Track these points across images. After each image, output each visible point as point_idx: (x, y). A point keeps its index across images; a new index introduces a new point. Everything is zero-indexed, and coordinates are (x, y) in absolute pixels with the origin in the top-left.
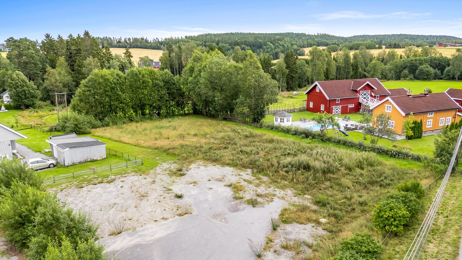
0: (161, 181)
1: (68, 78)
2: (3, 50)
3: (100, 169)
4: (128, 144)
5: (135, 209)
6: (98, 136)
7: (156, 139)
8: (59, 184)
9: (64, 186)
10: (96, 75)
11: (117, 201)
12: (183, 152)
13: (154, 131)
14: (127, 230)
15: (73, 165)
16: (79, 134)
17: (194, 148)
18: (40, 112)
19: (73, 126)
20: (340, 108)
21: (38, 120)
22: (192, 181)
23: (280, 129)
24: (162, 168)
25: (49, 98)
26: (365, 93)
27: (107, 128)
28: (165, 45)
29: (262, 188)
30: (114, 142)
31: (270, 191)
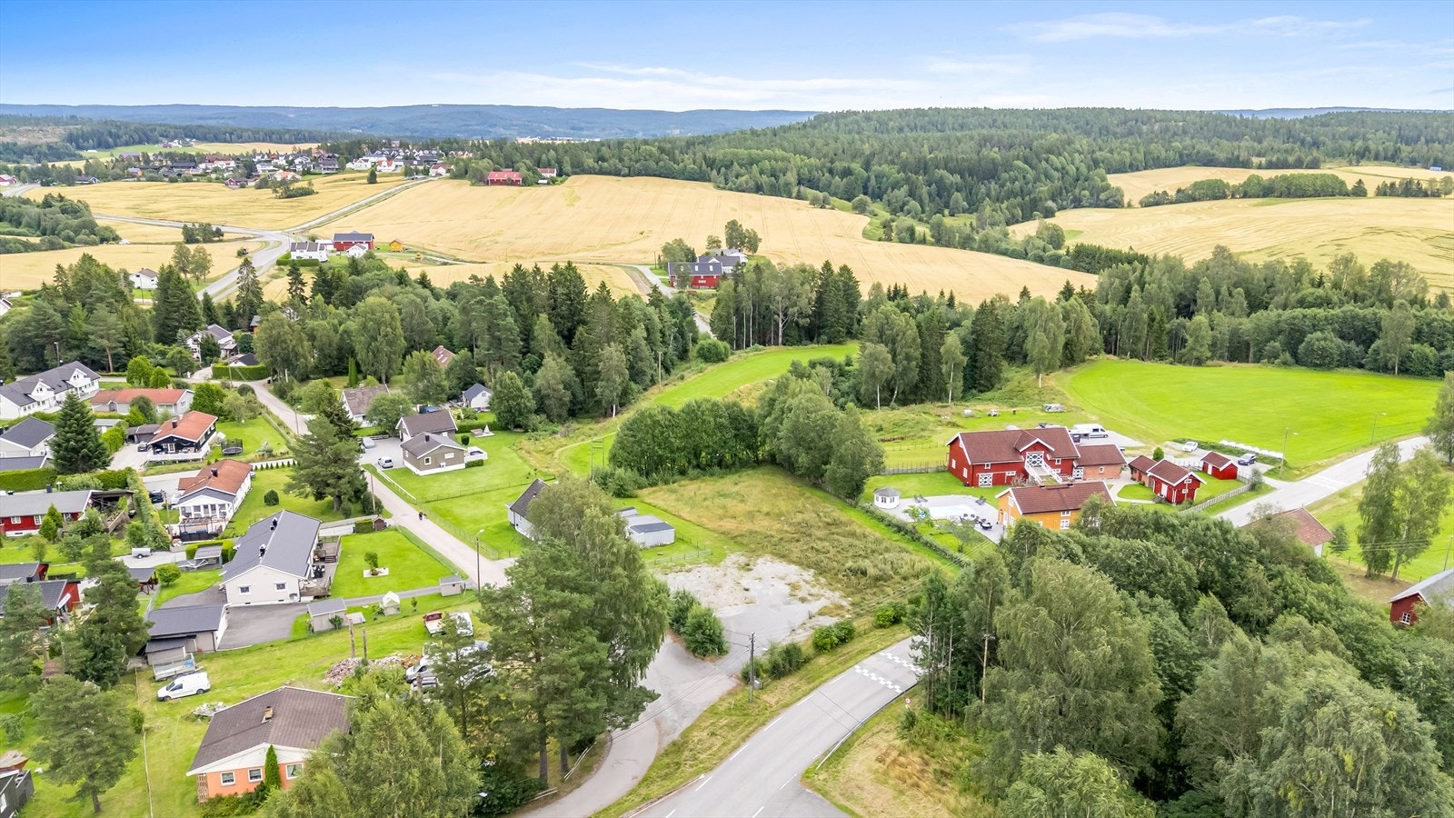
0: (730, 574)
3: (676, 555)
4: (690, 522)
6: (651, 505)
7: (721, 518)
12: (751, 541)
13: (717, 501)
17: (763, 537)
18: (542, 440)
19: (617, 486)
20: (991, 477)
21: (553, 462)
22: (758, 577)
23: (875, 515)
24: (731, 559)
25: (545, 410)
26: (1034, 455)
27: (654, 489)
28: (723, 169)
29: (816, 589)
30: (672, 517)
31: (822, 592)
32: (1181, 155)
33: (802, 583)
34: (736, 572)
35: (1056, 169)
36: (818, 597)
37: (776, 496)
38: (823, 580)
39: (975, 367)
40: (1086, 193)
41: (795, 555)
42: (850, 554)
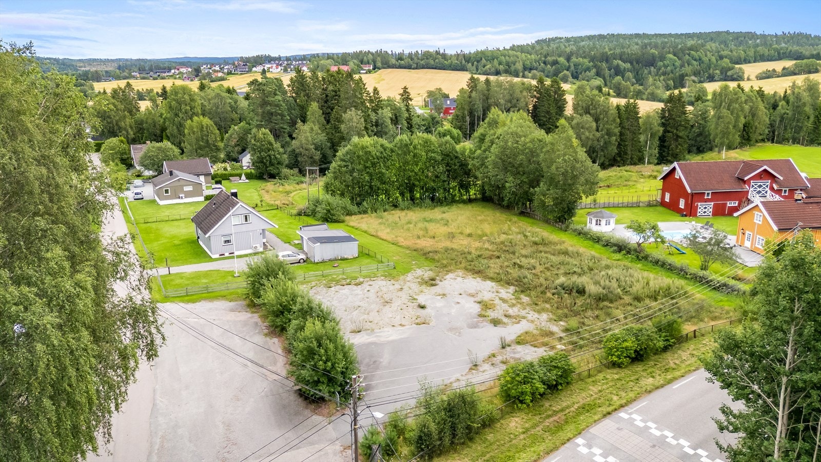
0: (408, 289)
1: (322, 137)
2: (233, 72)
3: (351, 269)
4: (385, 240)
5: (377, 314)
6: (353, 227)
7: (419, 237)
8: (309, 282)
9: (313, 284)
10: (356, 146)
11: (361, 304)
12: (445, 257)
13: (420, 225)
14: (366, 330)
15: (323, 262)
16: (331, 222)
17: (459, 254)
18: (286, 185)
19: (325, 211)
20: (712, 206)
21: (285, 198)
22: (441, 293)
23: (589, 236)
24: (414, 274)
25: (297, 165)
26: (759, 184)
27: (364, 216)
28: (475, 63)
29: (515, 309)
30: (369, 237)
31: (523, 313)
32: (779, 53)
33: (497, 301)
34: (415, 287)
35: (695, 60)
36: (517, 319)
37: (482, 221)
38: (525, 299)
39: (665, 147)
40: (718, 72)
41: (492, 270)
42: (561, 271)
